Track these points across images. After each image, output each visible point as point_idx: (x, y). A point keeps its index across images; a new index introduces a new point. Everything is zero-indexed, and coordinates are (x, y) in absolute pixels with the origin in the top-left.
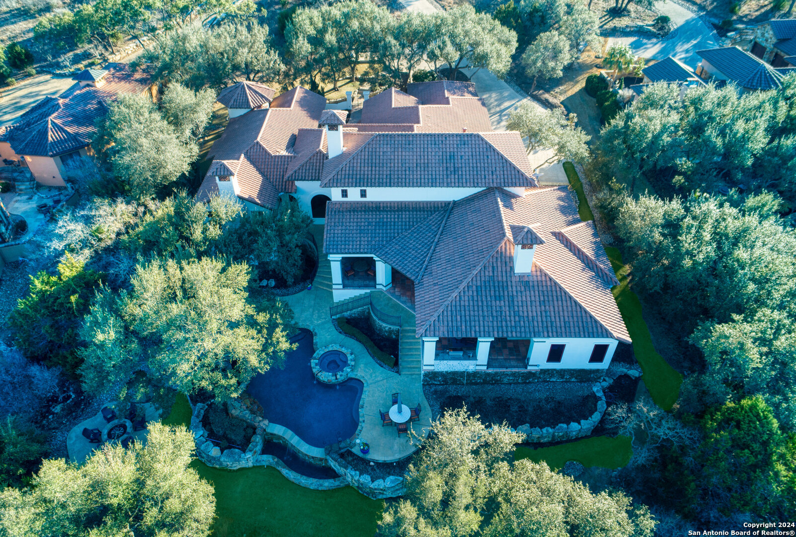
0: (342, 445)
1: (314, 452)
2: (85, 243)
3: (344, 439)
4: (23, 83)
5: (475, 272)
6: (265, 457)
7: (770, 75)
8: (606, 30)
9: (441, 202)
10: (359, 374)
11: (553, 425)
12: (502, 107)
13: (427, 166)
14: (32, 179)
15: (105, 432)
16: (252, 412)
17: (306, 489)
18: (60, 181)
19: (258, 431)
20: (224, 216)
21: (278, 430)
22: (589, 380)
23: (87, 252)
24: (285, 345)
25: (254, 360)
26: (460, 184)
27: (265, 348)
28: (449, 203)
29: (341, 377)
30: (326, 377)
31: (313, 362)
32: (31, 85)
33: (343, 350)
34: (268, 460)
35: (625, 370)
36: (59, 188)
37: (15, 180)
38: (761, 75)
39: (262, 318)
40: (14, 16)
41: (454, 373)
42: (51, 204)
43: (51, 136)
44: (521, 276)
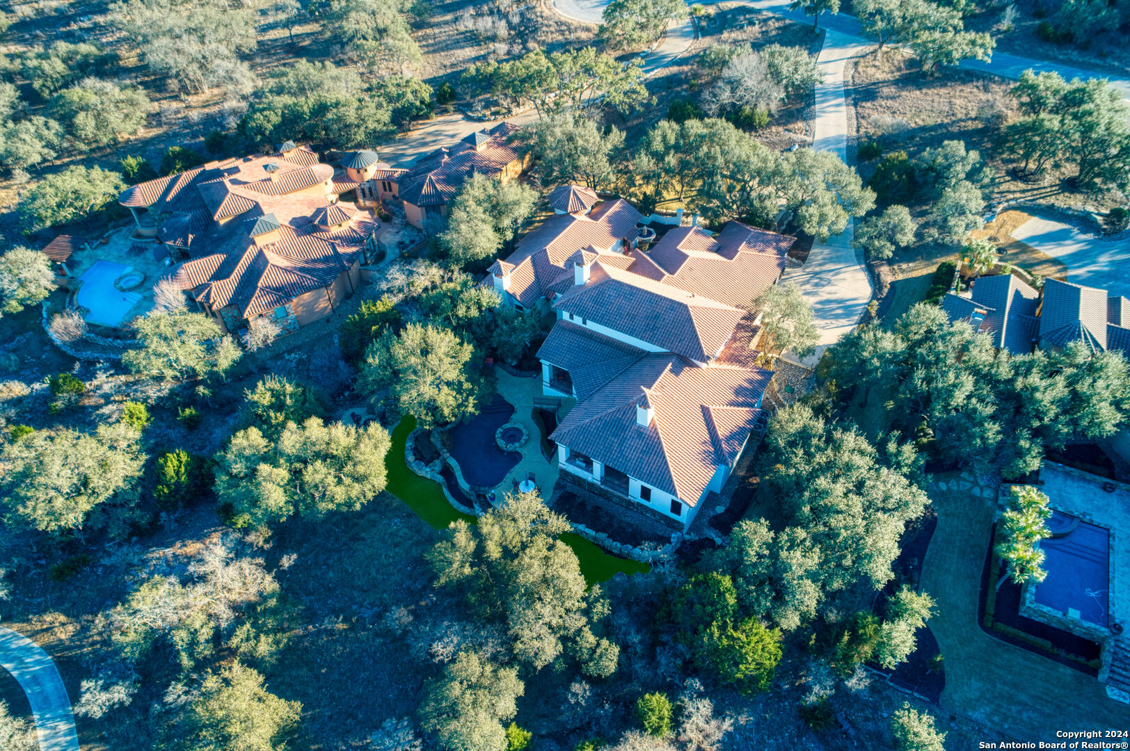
0: (482, 489)
1: (464, 485)
2: (401, 290)
3: (484, 486)
4: (441, 118)
5: (610, 411)
6: (439, 476)
7: (1079, 331)
8: (1040, 205)
9: (639, 349)
10: (523, 451)
11: (623, 542)
12: (824, 268)
13: (634, 317)
14: (405, 217)
15: (363, 419)
16: (444, 444)
17: (451, 506)
18: (420, 225)
19: (441, 458)
20: (485, 304)
21: (453, 462)
22: (673, 528)
23: (401, 296)
24: (470, 409)
25: (446, 411)
26: (651, 341)
27: (459, 406)
28: (644, 351)
29: (510, 447)
30: (501, 443)
31: (500, 430)
32: (445, 122)
33: (524, 431)
34: (440, 478)
35: (714, 536)
36: (419, 231)
37: (394, 214)
38: (1068, 331)
39: (467, 386)
40: (466, 40)
41: (580, 478)
42: (407, 242)
43: (426, 189)
44: (640, 427)
